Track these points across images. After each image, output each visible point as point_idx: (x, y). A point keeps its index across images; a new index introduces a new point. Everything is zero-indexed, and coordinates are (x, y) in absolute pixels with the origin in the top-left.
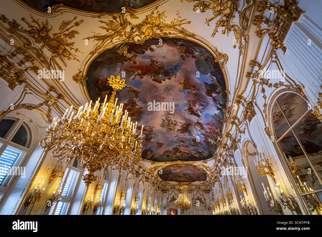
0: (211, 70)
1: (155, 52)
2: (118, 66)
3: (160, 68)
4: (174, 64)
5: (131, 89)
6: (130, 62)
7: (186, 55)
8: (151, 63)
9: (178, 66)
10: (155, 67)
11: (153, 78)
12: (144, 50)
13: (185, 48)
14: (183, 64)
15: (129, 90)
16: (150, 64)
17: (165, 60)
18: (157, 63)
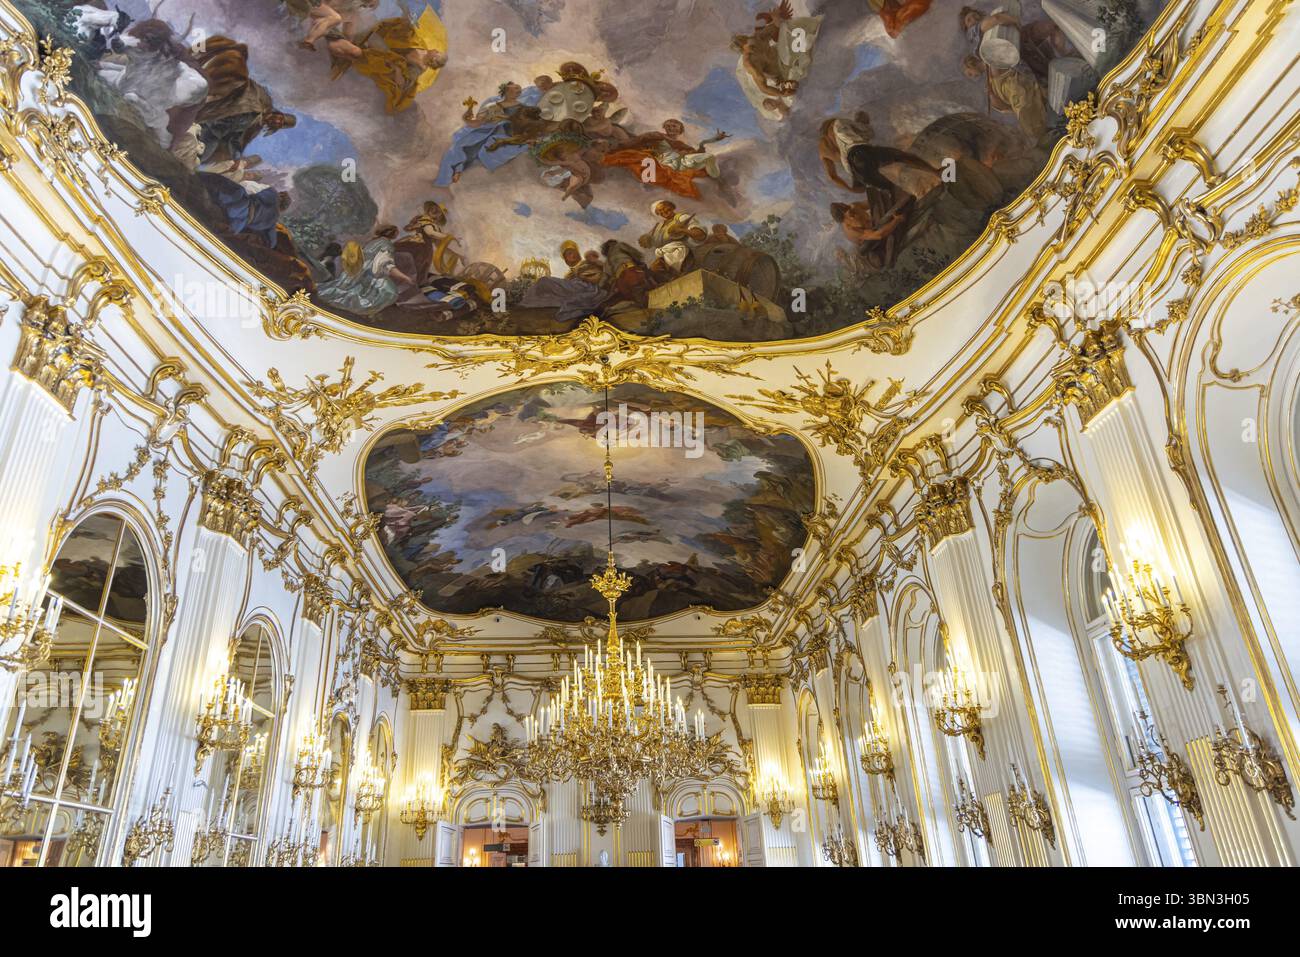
0: (290, 210)
1: (561, 239)
2: (748, 229)
3: (555, 154)
4: (478, 172)
5: (775, 91)
6: (687, 222)
7: (421, 230)
8: (594, 188)
9: (460, 168)
10: (583, 166)
11: (612, 108)
12: (602, 259)
13: (432, 269)
14: (432, 183)
15: (791, 92)
16: (602, 185)
17: (520, 196)
18: (563, 185)
